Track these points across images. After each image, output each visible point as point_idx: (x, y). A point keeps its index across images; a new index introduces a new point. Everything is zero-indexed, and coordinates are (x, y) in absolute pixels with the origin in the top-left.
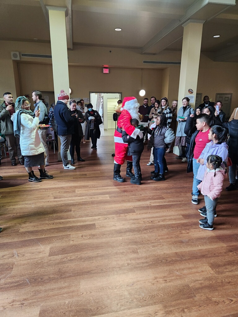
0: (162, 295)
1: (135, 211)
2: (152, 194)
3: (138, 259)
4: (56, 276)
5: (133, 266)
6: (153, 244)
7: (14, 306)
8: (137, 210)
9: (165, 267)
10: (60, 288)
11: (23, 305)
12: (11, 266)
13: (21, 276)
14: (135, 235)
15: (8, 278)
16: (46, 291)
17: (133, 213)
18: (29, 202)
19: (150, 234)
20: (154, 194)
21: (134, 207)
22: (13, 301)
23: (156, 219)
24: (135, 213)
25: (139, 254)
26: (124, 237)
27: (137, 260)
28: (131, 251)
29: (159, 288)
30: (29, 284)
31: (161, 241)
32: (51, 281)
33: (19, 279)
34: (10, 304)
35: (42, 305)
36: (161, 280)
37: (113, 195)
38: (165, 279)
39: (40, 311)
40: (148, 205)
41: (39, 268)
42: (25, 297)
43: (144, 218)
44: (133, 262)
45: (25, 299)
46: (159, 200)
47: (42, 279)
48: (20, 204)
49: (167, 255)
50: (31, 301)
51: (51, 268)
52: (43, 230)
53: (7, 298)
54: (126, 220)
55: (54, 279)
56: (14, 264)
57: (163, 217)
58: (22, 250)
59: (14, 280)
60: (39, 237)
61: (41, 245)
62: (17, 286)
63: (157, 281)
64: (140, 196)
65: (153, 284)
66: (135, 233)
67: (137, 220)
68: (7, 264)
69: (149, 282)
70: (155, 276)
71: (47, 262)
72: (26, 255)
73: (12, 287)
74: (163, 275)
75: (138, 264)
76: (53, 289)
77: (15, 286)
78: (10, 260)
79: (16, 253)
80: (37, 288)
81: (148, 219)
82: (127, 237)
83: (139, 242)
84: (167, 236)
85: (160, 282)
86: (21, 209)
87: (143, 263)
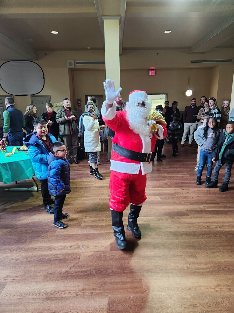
0: (227, 303)
1: (189, 214)
2: (204, 198)
3: (198, 264)
4: (118, 271)
5: (192, 270)
6: (212, 251)
7: (85, 294)
8: (191, 214)
9: (227, 275)
10: (124, 283)
11: (92, 294)
12: (78, 256)
13: (88, 267)
14: (191, 239)
15: (77, 267)
16: (111, 283)
17: (186, 216)
18: (87, 198)
19: (207, 240)
20: (207, 198)
21: (187, 210)
22: (84, 289)
23: (213, 224)
24: (189, 217)
25: (197, 259)
26: (180, 240)
27: (196, 264)
28: (189, 255)
29: (223, 296)
30: (96, 275)
31: (220, 248)
32: (115, 274)
33: (86, 269)
34: (82, 292)
35: (109, 296)
36: (225, 288)
37: (164, 196)
38: (229, 288)
39: (108, 302)
40: (202, 209)
41: (103, 261)
42: (94, 287)
43: (199, 223)
44: (193, 266)
45: (94, 289)
46: (213, 205)
47: (106, 272)
48: (79, 200)
49: (228, 263)
50: (99, 291)
51: (114, 262)
52: (102, 225)
53: (77, 285)
54: (180, 223)
55: (117, 273)
56: (81, 254)
57: (219, 222)
58: (87, 243)
59: (82, 269)
60: (99, 232)
61: (102, 240)
62: (85, 275)
63: (221, 289)
64: (192, 199)
65: (217, 291)
66: (191, 237)
67: (191, 223)
68: (74, 254)
69: (211, 288)
70: (218, 283)
71: (109, 257)
72: (90, 247)
73: (81, 276)
74: (226, 283)
75: (198, 269)
76: (117, 283)
77: (83, 276)
78: (77, 251)
79: (81, 245)
80: (103, 280)
81: (204, 224)
82: (184, 240)
83: (197, 247)
84: (227, 244)
85: (223, 290)
86: (80, 204)
87: (203, 268)
